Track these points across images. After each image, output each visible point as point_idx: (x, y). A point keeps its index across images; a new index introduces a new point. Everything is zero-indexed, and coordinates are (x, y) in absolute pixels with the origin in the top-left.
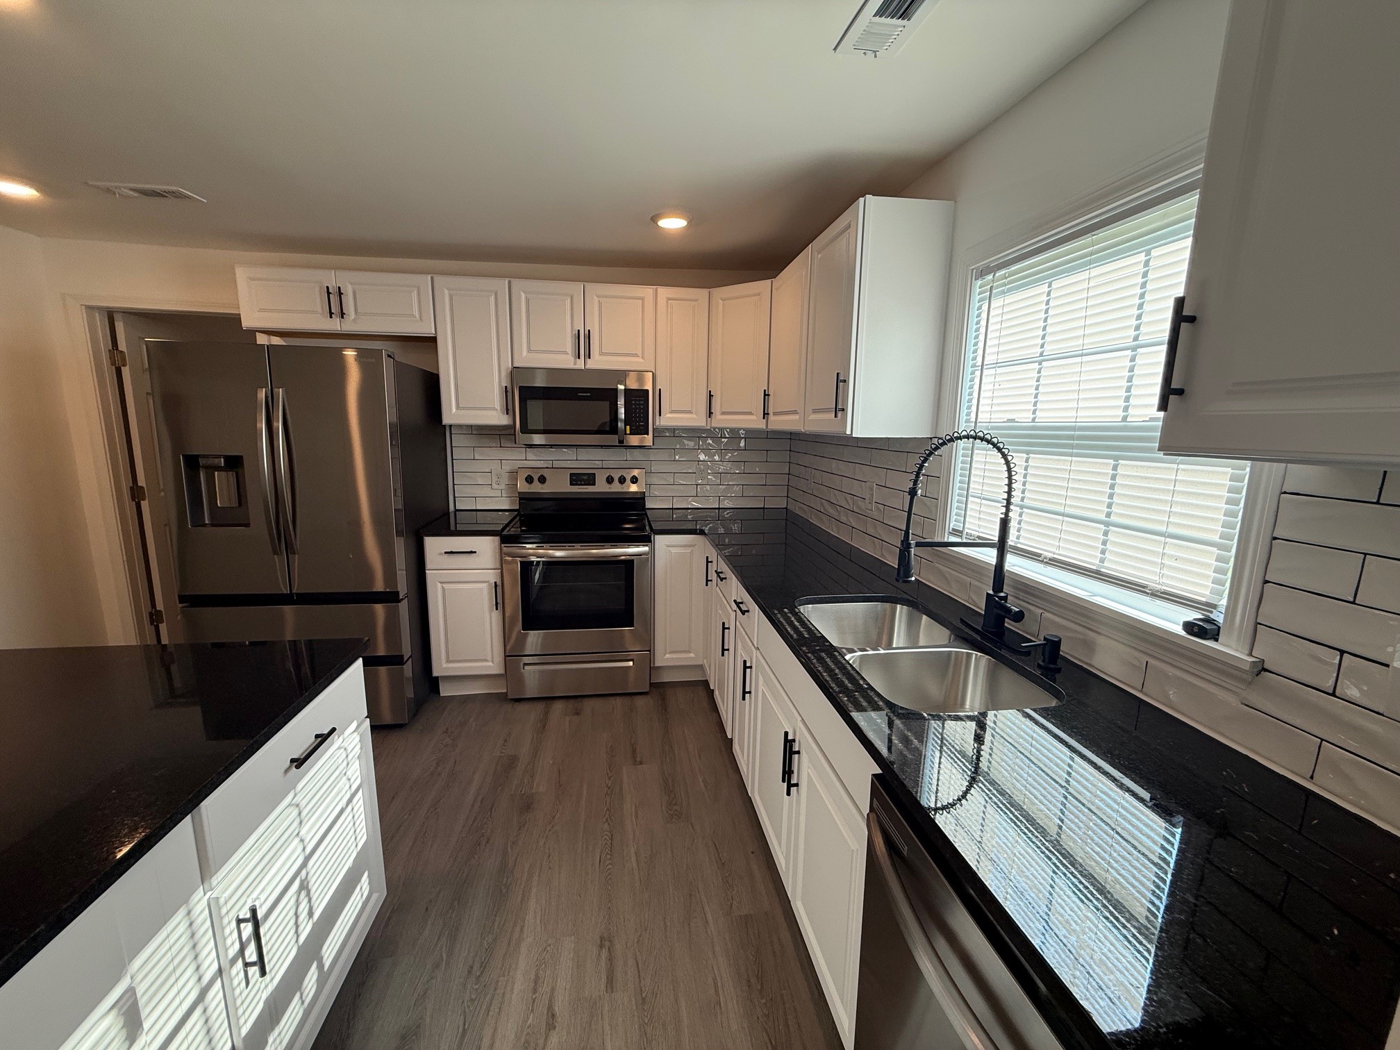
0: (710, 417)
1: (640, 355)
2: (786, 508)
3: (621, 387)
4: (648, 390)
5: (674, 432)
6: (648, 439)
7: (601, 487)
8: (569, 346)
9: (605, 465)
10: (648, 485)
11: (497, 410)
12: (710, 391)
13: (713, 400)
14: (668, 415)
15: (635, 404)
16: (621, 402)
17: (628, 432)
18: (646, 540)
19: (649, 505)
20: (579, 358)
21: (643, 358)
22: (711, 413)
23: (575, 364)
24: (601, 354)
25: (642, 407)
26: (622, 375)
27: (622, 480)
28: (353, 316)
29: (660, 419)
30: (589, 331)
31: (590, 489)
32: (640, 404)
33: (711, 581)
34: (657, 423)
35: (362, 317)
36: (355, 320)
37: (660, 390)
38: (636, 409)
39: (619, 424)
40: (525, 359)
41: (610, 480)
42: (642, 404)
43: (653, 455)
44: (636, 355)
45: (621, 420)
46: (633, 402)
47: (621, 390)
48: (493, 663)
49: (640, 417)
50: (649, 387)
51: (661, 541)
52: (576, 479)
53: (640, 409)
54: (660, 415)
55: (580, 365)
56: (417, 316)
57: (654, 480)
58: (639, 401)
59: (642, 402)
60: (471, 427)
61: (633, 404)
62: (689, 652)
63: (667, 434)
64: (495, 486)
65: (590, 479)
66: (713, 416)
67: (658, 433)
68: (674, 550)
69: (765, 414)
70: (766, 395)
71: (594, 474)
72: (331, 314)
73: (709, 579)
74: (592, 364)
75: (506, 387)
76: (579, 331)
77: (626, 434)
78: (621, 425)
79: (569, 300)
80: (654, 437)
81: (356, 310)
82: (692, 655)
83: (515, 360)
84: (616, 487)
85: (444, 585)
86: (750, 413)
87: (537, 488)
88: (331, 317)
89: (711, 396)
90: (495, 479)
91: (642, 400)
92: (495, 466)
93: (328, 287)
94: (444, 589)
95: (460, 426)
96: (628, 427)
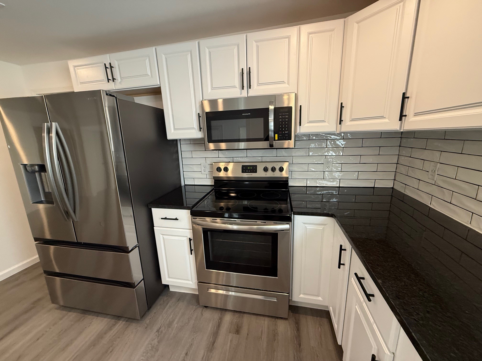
0: (340, 124)
1: (286, 82)
2: (393, 188)
3: (272, 107)
4: (291, 108)
5: (309, 137)
6: (290, 143)
7: (260, 174)
8: (237, 82)
9: (264, 159)
10: (291, 172)
11: (195, 129)
12: (342, 103)
13: (344, 110)
14: (307, 125)
15: (282, 118)
16: (271, 118)
17: (276, 138)
18: (288, 220)
19: (291, 184)
20: (243, 89)
21: (288, 84)
22: (341, 121)
23: (241, 94)
24: (259, 84)
25: (287, 120)
26: (272, 98)
27: (273, 169)
28: (119, 80)
29: (300, 128)
30: (250, 68)
31: (253, 175)
32: (285, 118)
33: (344, 264)
34: (298, 131)
35: (124, 80)
36: (120, 83)
37: (301, 106)
38: (282, 122)
39: (270, 133)
40: (211, 94)
41: (266, 169)
42: (287, 118)
43: (295, 153)
44: (283, 82)
45: (272, 131)
46: (280, 117)
47: (271, 109)
48: (192, 282)
49: (285, 127)
50: (292, 105)
51: (298, 219)
52: (245, 169)
53: (285, 121)
54: (300, 125)
55: (244, 94)
56: (150, 75)
57: (295, 168)
58: (285, 115)
59: (287, 117)
60: (190, 140)
61: (280, 118)
62: (318, 296)
63: (305, 139)
64: (203, 172)
65: (254, 169)
66: (343, 123)
67: (298, 138)
68: (309, 227)
69: (402, 116)
70: (404, 97)
71: (256, 166)
72: (108, 80)
73: (342, 263)
74: (253, 92)
75: (199, 114)
76: (242, 69)
77: (275, 140)
78: (271, 134)
79: (236, 48)
80: (295, 140)
81: (121, 76)
82: (320, 298)
83: (204, 96)
84: (270, 174)
85: (164, 236)
86: (382, 117)
87: (222, 174)
88: (108, 82)
89: (342, 107)
90: (203, 168)
91: (287, 115)
92: (202, 161)
93: (105, 64)
94: (163, 238)
95: (185, 140)
96: (276, 135)
